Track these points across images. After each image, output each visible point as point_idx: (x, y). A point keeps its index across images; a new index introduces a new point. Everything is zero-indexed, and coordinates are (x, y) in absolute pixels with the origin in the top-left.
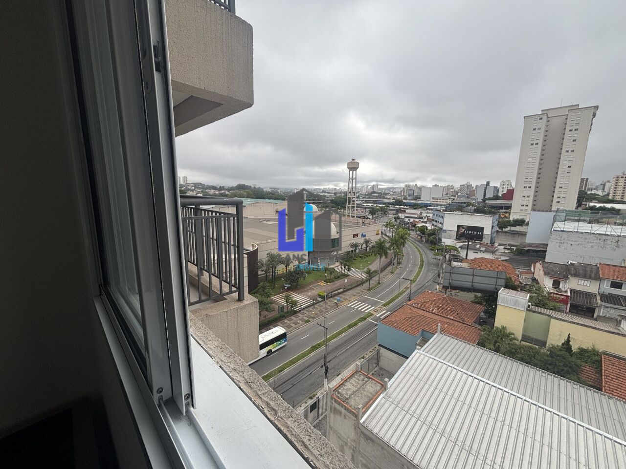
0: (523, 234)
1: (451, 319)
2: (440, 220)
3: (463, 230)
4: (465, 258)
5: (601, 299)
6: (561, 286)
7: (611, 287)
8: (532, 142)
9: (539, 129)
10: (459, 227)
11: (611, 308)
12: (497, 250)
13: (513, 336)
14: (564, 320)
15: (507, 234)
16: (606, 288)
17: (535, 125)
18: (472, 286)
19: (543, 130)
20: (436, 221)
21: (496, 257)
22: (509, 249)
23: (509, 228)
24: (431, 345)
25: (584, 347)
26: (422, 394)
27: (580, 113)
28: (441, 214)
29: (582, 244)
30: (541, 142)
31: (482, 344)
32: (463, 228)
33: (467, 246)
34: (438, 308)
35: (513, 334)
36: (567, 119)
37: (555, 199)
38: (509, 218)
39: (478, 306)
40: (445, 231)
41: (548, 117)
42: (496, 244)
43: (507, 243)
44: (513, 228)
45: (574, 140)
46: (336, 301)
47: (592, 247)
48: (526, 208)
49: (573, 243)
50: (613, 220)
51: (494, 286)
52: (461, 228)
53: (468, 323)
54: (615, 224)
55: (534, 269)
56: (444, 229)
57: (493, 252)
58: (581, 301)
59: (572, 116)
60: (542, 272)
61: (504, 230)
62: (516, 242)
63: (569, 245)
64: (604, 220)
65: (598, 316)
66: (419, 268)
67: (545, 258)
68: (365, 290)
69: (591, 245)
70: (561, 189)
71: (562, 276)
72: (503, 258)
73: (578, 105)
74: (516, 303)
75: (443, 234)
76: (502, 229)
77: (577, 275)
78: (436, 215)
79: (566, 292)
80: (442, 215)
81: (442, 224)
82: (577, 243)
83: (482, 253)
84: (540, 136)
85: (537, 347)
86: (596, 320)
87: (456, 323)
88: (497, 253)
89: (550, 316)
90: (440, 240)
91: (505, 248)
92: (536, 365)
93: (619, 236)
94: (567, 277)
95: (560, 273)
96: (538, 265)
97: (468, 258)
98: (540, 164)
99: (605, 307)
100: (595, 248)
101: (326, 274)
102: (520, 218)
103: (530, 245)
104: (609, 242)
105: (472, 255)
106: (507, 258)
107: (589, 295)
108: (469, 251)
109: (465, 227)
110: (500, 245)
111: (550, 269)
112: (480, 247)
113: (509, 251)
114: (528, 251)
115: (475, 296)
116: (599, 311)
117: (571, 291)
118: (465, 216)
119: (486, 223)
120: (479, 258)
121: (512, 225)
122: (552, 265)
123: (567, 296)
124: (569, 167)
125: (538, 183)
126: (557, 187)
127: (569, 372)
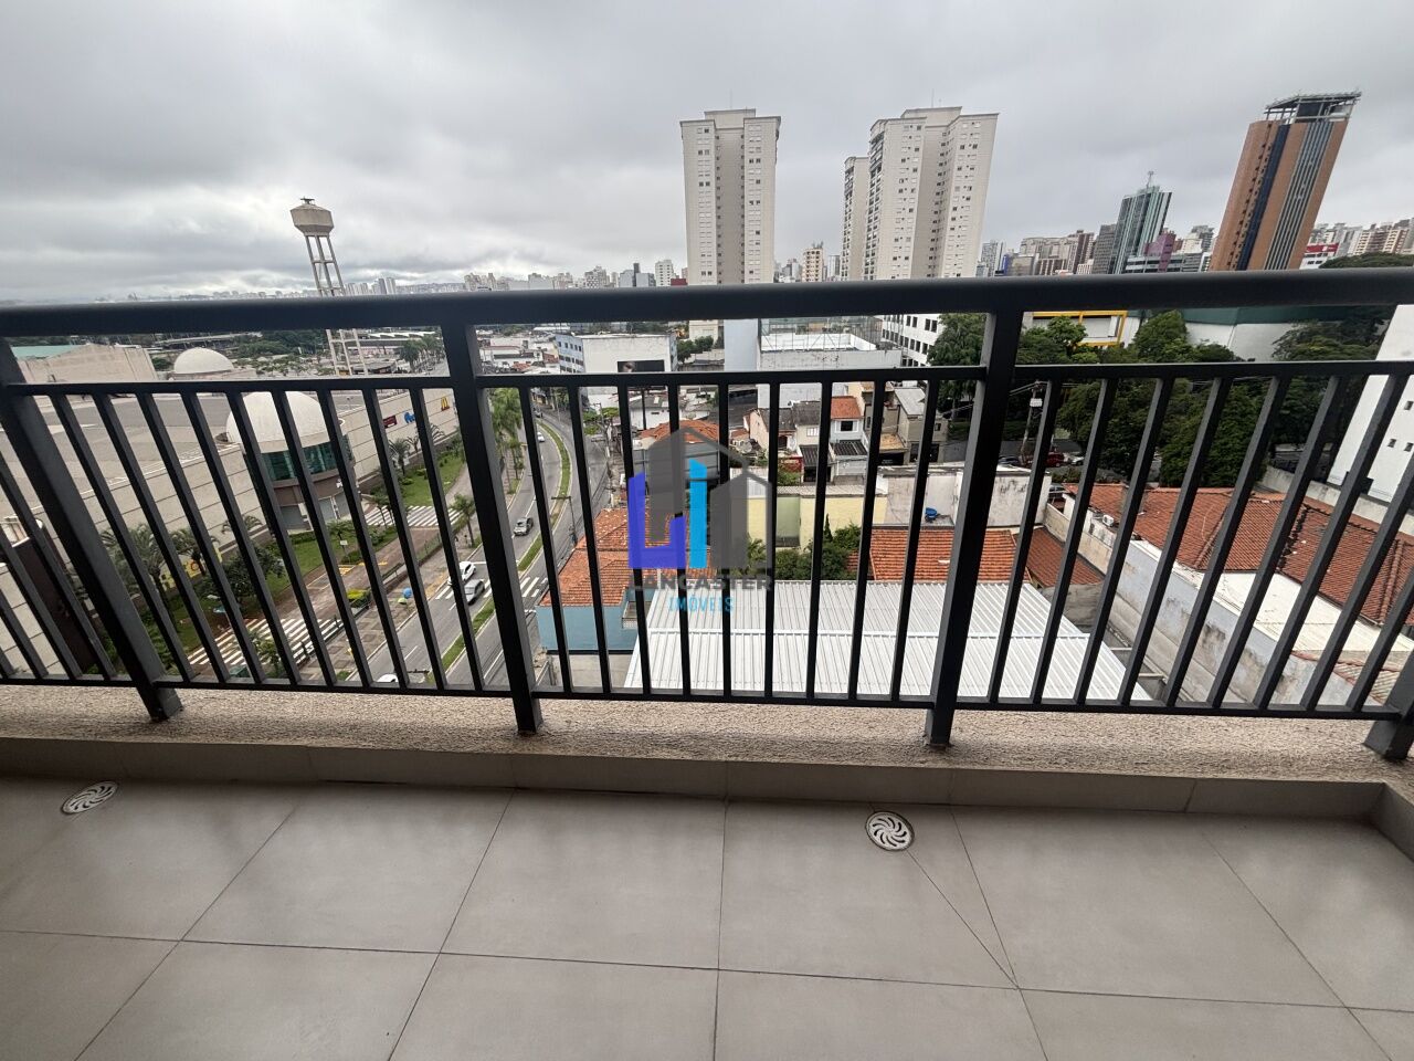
2: (575, 354)
3: (630, 371)
4: (642, 427)
5: (835, 453)
6: (788, 446)
7: (843, 430)
8: (701, 180)
9: (707, 152)
10: (620, 366)
11: (847, 461)
12: (688, 402)
13: (760, 545)
17: (700, 142)
19: (712, 156)
20: (568, 359)
21: (688, 414)
22: (703, 396)
23: (693, 357)
25: (842, 527)
27: (759, 128)
28: (574, 343)
30: (712, 180)
32: (629, 367)
33: (640, 404)
35: (760, 541)
36: (742, 137)
38: (688, 337)
41: (716, 129)
44: (699, 356)
45: (758, 182)
46: (401, 600)
50: (820, 326)
54: (825, 331)
55: (749, 424)
56: (587, 373)
59: (750, 129)
60: (762, 427)
61: (686, 361)
64: (812, 326)
65: (836, 476)
67: (756, 401)
68: (465, 548)
70: (751, 276)
71: (788, 427)
72: (700, 415)
73: (754, 111)
76: (683, 360)
77: (804, 422)
78: (563, 345)
79: (795, 452)
80: (579, 344)
81: (581, 363)
84: (710, 162)
85: (789, 549)
86: (834, 484)
88: (688, 408)
89: (799, 495)
91: (698, 397)
92: (799, 578)
93: (837, 350)
94: (794, 428)
96: (754, 416)
97: (648, 427)
98: (719, 227)
99: (841, 461)
101: (344, 543)
102: (705, 335)
104: (828, 361)
105: (653, 420)
106: (705, 415)
108: (648, 414)
109: (631, 364)
113: (705, 401)
116: (835, 471)
117: (802, 448)
118: (621, 340)
119: (661, 350)
121: (696, 351)
123: (799, 458)
124: (758, 233)
125: (719, 264)
126: (747, 272)
127: (837, 571)
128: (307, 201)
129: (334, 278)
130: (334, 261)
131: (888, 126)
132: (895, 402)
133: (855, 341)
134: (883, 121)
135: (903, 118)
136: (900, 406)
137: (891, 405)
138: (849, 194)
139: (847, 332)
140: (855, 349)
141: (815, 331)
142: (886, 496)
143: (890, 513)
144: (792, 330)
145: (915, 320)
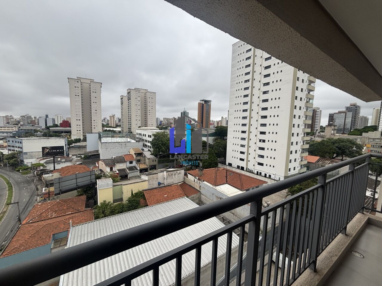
0: (85, 147)
1: (70, 214)
2: (17, 145)
3: (48, 150)
4: (53, 169)
5: (129, 170)
6: (113, 170)
7: (130, 164)
8: (76, 94)
9: (78, 87)
10: (43, 148)
11: (133, 172)
12: (73, 159)
13: (110, 203)
14: (128, 184)
15: (76, 148)
16: (129, 165)
17: (75, 84)
18: (77, 186)
19: (80, 89)
20: (13, 147)
21: (73, 163)
22: (79, 157)
23: (73, 145)
25: (136, 192)
27: (95, 84)
28: (17, 140)
29: (114, 148)
30: (80, 95)
31: (97, 218)
32: (48, 149)
33: (53, 161)
34: (56, 212)
35: (110, 202)
36: (90, 85)
37: (93, 127)
38: (71, 138)
39: (82, 197)
40: (26, 153)
41: (81, 82)
42: (70, 156)
43: (77, 153)
44: (76, 144)
45: (96, 97)
47: (118, 148)
48: (80, 131)
49: (111, 148)
51: (90, 181)
52: (46, 149)
53: (82, 210)
54: (120, 137)
55: (98, 164)
56: (24, 151)
57: (71, 161)
58: (123, 174)
59: (92, 84)
60: (104, 165)
61: (71, 146)
62: (82, 152)
63: (110, 149)
65: (129, 177)
66: (9, 190)
67: (99, 157)
69: (117, 147)
70: (94, 122)
72: (78, 163)
73: (94, 80)
74: (108, 185)
75: (25, 156)
76: (69, 146)
77: (118, 162)
78: (11, 141)
79: (116, 171)
80: (20, 141)
81: (21, 148)
82: (112, 147)
83: (63, 163)
84: (79, 91)
85: (120, 202)
86: (129, 180)
87: (76, 215)
88: (73, 161)
89: (121, 185)
90: (22, 161)
91: (76, 157)
92: (126, 211)
93: (125, 142)
94: (115, 164)
95: (111, 163)
96: (100, 162)
97: (56, 169)
98: (82, 107)
99: (131, 173)
100: (119, 148)
102: (78, 138)
103: (90, 152)
104: (123, 145)
105: (58, 167)
106: (80, 163)
107: (124, 170)
108: (56, 164)
109: (48, 148)
110: (73, 155)
111: (107, 163)
112: (61, 160)
114: (90, 156)
115: (78, 192)
116: (129, 176)
117: (118, 170)
118: (42, 140)
120: (65, 167)
121: (74, 143)
122: (107, 160)
123: (117, 173)
124: (96, 110)
125: (83, 117)
126: (93, 120)
127: (137, 206)
131: (131, 90)
132: (144, 155)
133: (129, 140)
134: (130, 89)
135: (135, 89)
136: (145, 156)
137: (143, 156)
138: (122, 104)
139: (126, 137)
140: (130, 142)
141: (116, 137)
142: (147, 181)
143: (149, 186)
144: (110, 137)
145: (145, 135)
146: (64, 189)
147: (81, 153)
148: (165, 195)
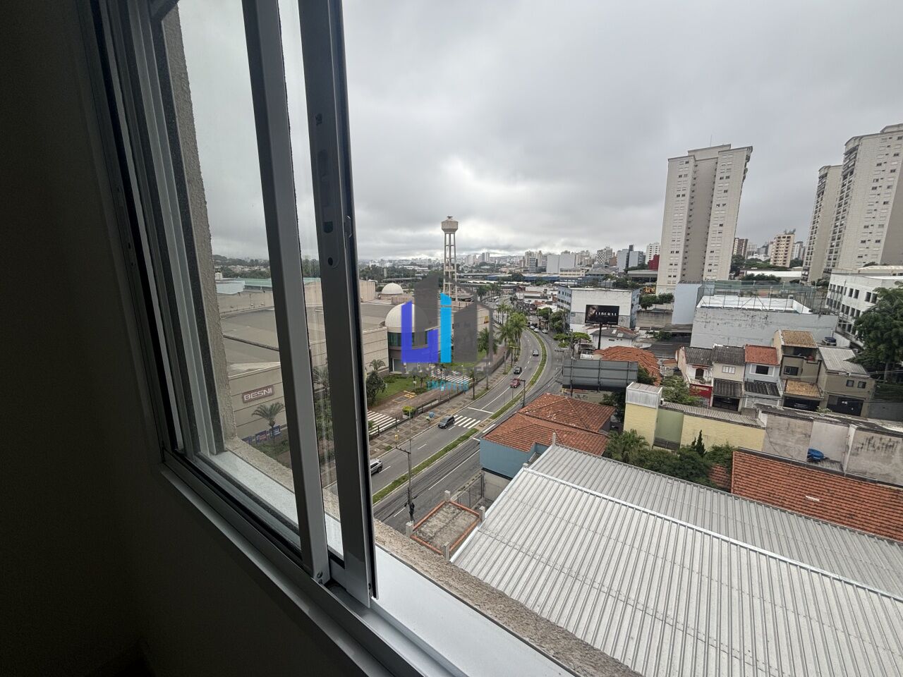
0: (668, 313)
1: (573, 427)
2: (567, 299)
3: (594, 311)
4: (597, 347)
5: (745, 388)
6: (704, 376)
7: (756, 372)
8: (678, 193)
9: (686, 175)
10: (588, 307)
11: (756, 397)
12: (639, 335)
13: (643, 441)
15: (650, 314)
16: (752, 375)
17: (681, 170)
18: (599, 382)
19: (689, 179)
20: (562, 301)
21: (637, 344)
22: (651, 333)
23: (654, 306)
24: (543, 462)
25: (718, 445)
26: (526, 521)
27: (731, 156)
28: (567, 292)
29: (729, 323)
30: (688, 193)
31: (608, 455)
32: (594, 309)
33: (598, 333)
34: (558, 413)
35: (644, 438)
36: (717, 163)
37: (707, 267)
38: (653, 293)
39: (607, 408)
40: (574, 313)
41: (696, 161)
42: (637, 328)
43: (650, 325)
44: (659, 307)
45: (726, 191)
46: (428, 417)
47: (740, 325)
48: (674, 279)
49: (718, 321)
50: (766, 292)
52: (591, 309)
53: (594, 431)
55: (678, 357)
56: (572, 311)
57: (633, 339)
58: (724, 392)
59: (722, 160)
60: (684, 360)
61: (648, 309)
62: (660, 323)
63: (715, 324)
64: (760, 291)
65: (743, 409)
66: (541, 365)
67: (689, 342)
68: (469, 399)
69: (738, 323)
70: (712, 254)
71: (705, 363)
72: (645, 346)
73: (729, 145)
74: (647, 399)
75: (572, 319)
76: (646, 308)
77: (720, 361)
78: (561, 293)
79: (710, 382)
80: (569, 293)
81: (569, 304)
82: (724, 322)
83: (619, 340)
84: (687, 184)
85: (670, 451)
87: (578, 432)
88: (638, 340)
89: (682, 411)
90: (567, 326)
91: (648, 333)
92: (664, 472)
94: (711, 365)
95: (704, 360)
96: (682, 352)
97: (601, 348)
98: (689, 222)
99: (750, 397)
100: (743, 326)
101: (415, 382)
102: (667, 292)
103: (676, 327)
104: (757, 318)
105: (606, 344)
106: (649, 346)
107: (734, 384)
108: (602, 339)
109: (595, 307)
110: (641, 328)
111: (693, 356)
112: (617, 333)
113: (652, 336)
114: (674, 335)
115: (605, 396)
116: (744, 403)
117: (716, 380)
119: (624, 301)
120: (615, 347)
121: (658, 303)
122: (696, 351)
123: (710, 388)
124: (721, 225)
125: (686, 246)
126: (708, 251)
127: (697, 475)
128: (449, 217)
129: (453, 254)
130: (454, 245)
131: (863, 141)
132: (817, 358)
133: (796, 305)
134: (857, 137)
135: (882, 132)
136: (821, 361)
137: (814, 359)
138: (821, 193)
139: (791, 298)
140: (796, 312)
141: (763, 296)
142: (764, 429)
143: (768, 445)
144: (735, 294)
145: (857, 292)
146: (578, 381)
147: (656, 326)
148: (810, 495)
